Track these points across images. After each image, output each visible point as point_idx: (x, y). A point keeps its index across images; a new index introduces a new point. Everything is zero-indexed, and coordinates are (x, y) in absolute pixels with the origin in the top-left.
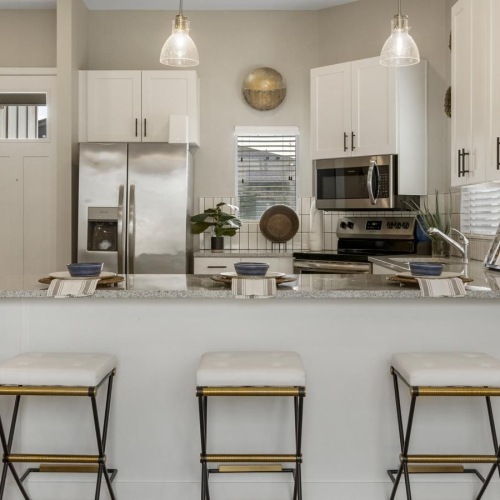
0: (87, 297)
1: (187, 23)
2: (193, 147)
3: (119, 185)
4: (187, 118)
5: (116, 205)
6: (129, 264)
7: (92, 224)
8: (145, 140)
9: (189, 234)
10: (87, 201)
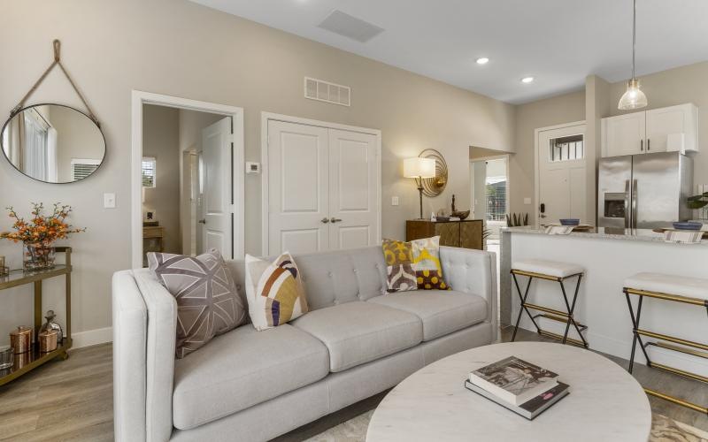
0: (565, 235)
1: (638, 83)
2: (688, 153)
3: (626, 179)
4: (683, 135)
5: (624, 191)
6: (633, 224)
7: (607, 203)
8: (649, 152)
9: (685, 208)
10: (605, 190)
